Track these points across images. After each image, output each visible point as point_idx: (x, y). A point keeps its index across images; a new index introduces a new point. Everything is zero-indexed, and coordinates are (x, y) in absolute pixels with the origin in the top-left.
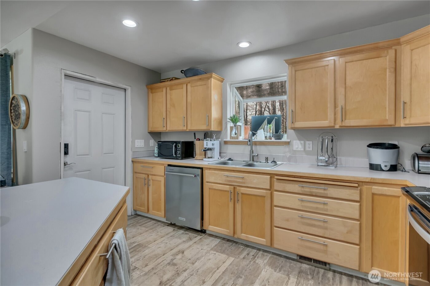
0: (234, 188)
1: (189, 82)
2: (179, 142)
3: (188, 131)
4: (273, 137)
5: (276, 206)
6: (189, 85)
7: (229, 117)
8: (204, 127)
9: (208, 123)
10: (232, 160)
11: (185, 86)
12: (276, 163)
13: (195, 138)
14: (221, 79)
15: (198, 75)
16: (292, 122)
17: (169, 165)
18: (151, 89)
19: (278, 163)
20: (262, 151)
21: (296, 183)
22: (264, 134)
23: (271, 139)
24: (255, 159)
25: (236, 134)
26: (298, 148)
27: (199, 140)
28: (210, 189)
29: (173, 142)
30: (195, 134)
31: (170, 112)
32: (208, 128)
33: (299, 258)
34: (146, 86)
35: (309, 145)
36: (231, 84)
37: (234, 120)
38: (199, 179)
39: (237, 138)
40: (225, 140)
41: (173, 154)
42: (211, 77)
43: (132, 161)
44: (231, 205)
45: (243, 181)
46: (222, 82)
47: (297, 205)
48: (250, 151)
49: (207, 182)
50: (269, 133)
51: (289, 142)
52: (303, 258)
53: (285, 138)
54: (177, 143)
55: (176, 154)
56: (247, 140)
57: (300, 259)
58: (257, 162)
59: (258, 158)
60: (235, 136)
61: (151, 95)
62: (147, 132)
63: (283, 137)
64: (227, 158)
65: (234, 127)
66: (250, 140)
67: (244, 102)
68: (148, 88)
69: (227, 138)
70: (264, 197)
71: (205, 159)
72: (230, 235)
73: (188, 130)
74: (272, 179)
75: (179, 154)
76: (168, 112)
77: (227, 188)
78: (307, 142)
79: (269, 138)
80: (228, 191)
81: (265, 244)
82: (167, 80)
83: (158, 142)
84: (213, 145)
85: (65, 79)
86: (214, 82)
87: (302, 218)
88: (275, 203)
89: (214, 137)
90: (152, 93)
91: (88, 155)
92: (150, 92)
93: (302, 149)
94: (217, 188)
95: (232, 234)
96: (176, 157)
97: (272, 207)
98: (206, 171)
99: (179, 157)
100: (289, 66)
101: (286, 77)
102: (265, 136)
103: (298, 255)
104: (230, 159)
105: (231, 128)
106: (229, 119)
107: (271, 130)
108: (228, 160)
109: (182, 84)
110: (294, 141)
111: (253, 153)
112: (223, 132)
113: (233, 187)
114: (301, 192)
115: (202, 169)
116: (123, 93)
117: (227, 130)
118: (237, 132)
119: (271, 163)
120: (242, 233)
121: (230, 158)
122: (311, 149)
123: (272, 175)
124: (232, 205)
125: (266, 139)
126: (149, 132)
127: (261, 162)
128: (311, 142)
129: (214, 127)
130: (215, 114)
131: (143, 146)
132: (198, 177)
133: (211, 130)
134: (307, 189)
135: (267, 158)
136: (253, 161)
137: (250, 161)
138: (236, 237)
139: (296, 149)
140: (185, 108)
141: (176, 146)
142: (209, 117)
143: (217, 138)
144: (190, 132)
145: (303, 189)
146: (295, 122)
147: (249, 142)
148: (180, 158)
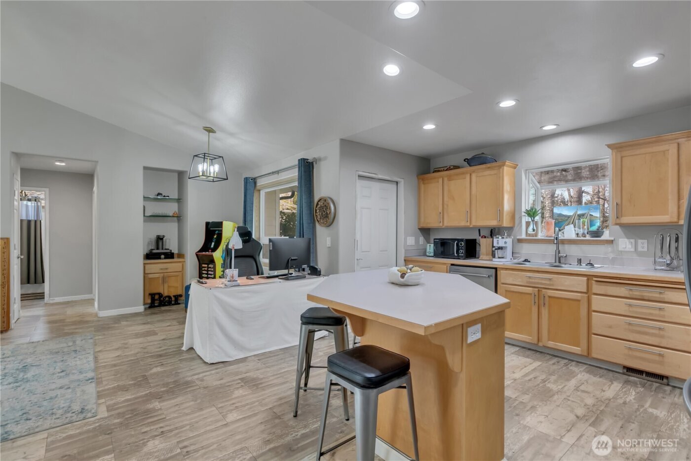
0: (539, 290)
1: (474, 172)
2: (462, 240)
3: (471, 228)
4: (587, 234)
5: (595, 311)
6: (474, 176)
7: (523, 210)
8: (493, 223)
9: (500, 218)
10: (529, 262)
11: (468, 176)
12: (593, 265)
13: (480, 235)
14: (514, 165)
15: (486, 163)
16: (617, 217)
17: (452, 265)
18: (423, 180)
19: (595, 266)
20: (573, 251)
21: (622, 285)
22: (575, 230)
23: (585, 237)
24: (562, 260)
25: (534, 230)
26: (626, 248)
27: (485, 237)
28: (506, 291)
29: (454, 240)
30: (479, 230)
31: (448, 206)
32: (499, 224)
33: (625, 371)
34: (417, 176)
35: (643, 245)
36: (526, 170)
37: (532, 214)
38: (493, 279)
39: (536, 235)
40: (518, 237)
41: (454, 253)
42: (504, 165)
43: (405, 260)
44: (535, 309)
45: (551, 283)
46: (515, 168)
47: (623, 310)
48: (556, 251)
49: (503, 284)
50: (581, 230)
51: (612, 240)
52: (630, 370)
53: (606, 235)
54: (459, 240)
55: (457, 252)
56: (553, 238)
57: (627, 371)
58: (565, 264)
59: (565, 260)
60: (534, 233)
61: (422, 186)
62: (417, 228)
63: (603, 234)
64: (523, 259)
65: (532, 222)
66: (557, 238)
67: (542, 189)
68: (418, 179)
69: (521, 236)
70: (579, 301)
71: (494, 259)
72: (533, 342)
73: (471, 226)
74: (589, 281)
75: (462, 253)
76: (445, 206)
77: (529, 290)
78: (640, 241)
79: (582, 236)
80: (531, 294)
81: (579, 353)
82: (442, 169)
83: (434, 239)
84: (505, 243)
85: (358, 179)
86: (507, 170)
87: (630, 324)
88: (594, 307)
89: (506, 234)
90: (424, 184)
91: (369, 252)
92: (422, 182)
93: (633, 250)
94: (515, 290)
95: (536, 342)
96: (458, 256)
97: (590, 313)
98: (501, 271)
99: (462, 257)
100: (612, 152)
101: (608, 160)
102: (576, 233)
103: (625, 367)
104: (526, 261)
105: (528, 224)
106: (525, 212)
107: (584, 225)
108: (523, 261)
109: (463, 173)
110: (620, 239)
111: (559, 253)
112: (516, 229)
113: (537, 289)
114: (628, 296)
115: (496, 269)
116: (395, 186)
117: (521, 226)
118: (535, 228)
119: (586, 265)
120: (549, 340)
121: (527, 259)
122: (646, 249)
123: (589, 277)
124: (537, 309)
125: (577, 236)
126: (419, 229)
127: (571, 264)
128: (646, 240)
129: (506, 223)
130: (507, 206)
131: (414, 244)
132: (491, 278)
133: (503, 226)
134: (637, 292)
135: (580, 259)
136: (560, 262)
137: (555, 262)
138: (542, 345)
139: (623, 250)
140: (468, 201)
141: (457, 245)
142: (501, 211)
143: (509, 236)
144: (474, 228)
145: (631, 293)
146: (622, 216)
147: (555, 240)
148: (464, 258)
